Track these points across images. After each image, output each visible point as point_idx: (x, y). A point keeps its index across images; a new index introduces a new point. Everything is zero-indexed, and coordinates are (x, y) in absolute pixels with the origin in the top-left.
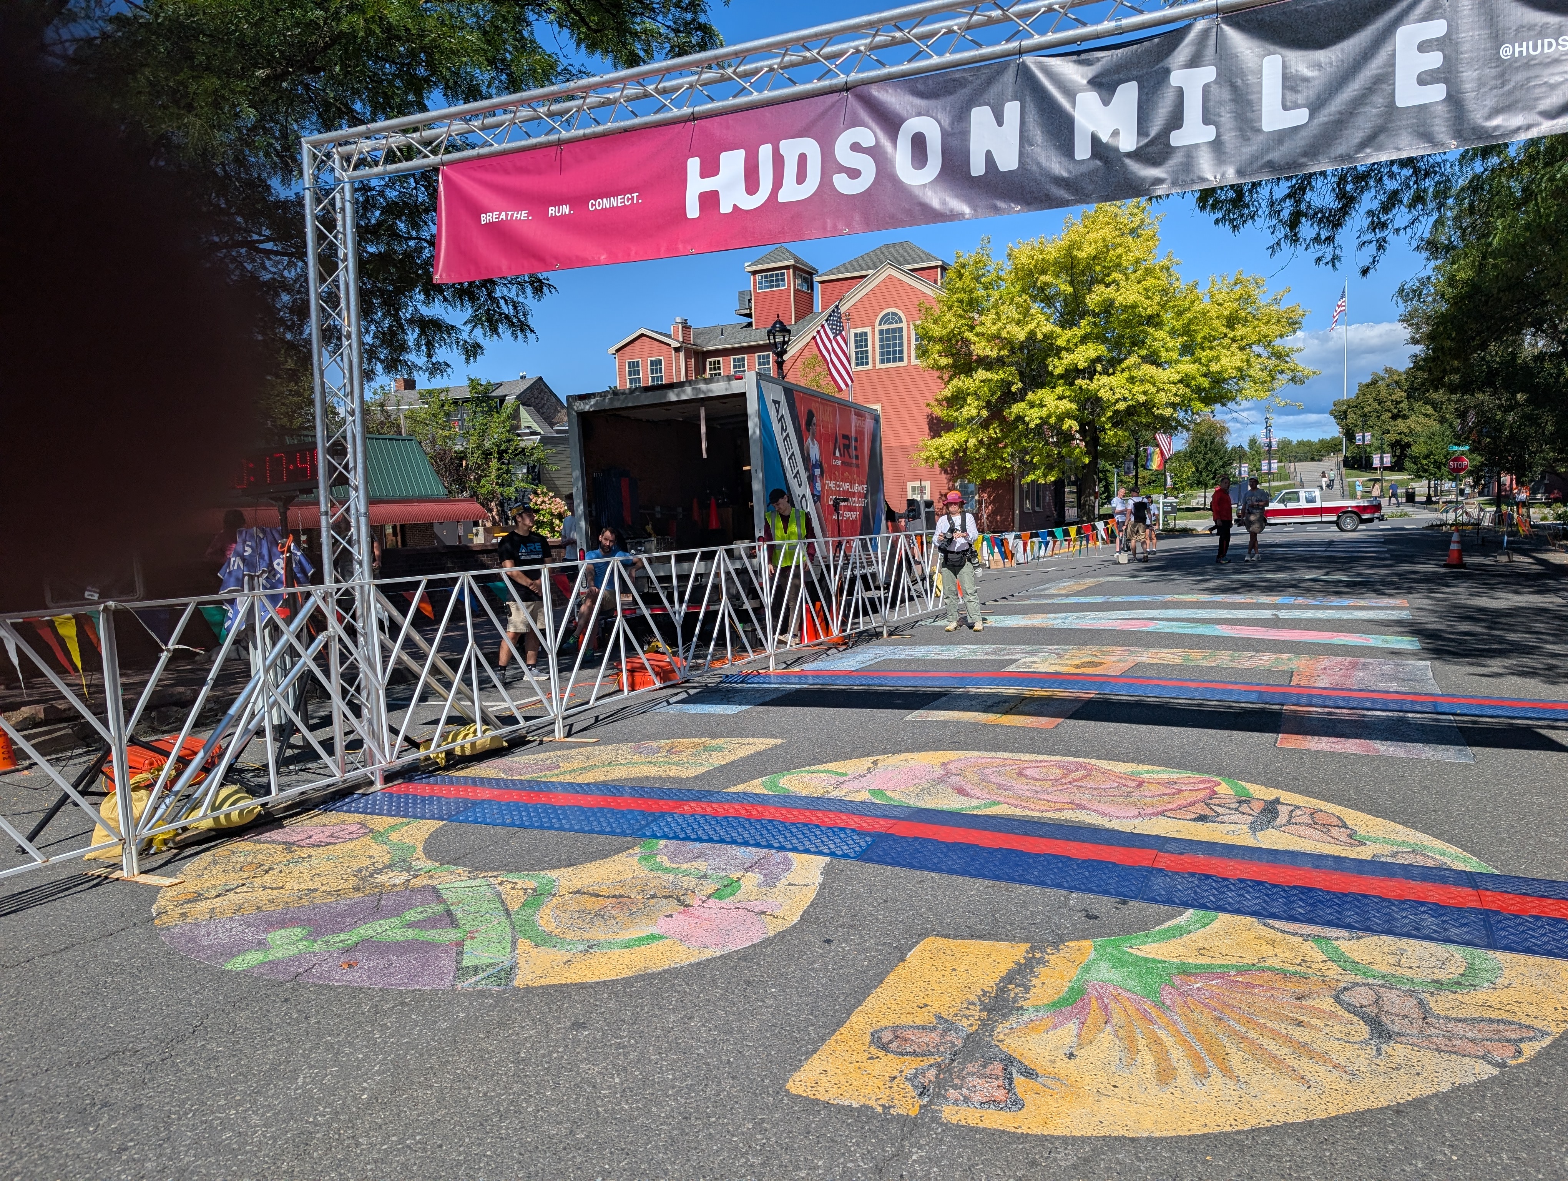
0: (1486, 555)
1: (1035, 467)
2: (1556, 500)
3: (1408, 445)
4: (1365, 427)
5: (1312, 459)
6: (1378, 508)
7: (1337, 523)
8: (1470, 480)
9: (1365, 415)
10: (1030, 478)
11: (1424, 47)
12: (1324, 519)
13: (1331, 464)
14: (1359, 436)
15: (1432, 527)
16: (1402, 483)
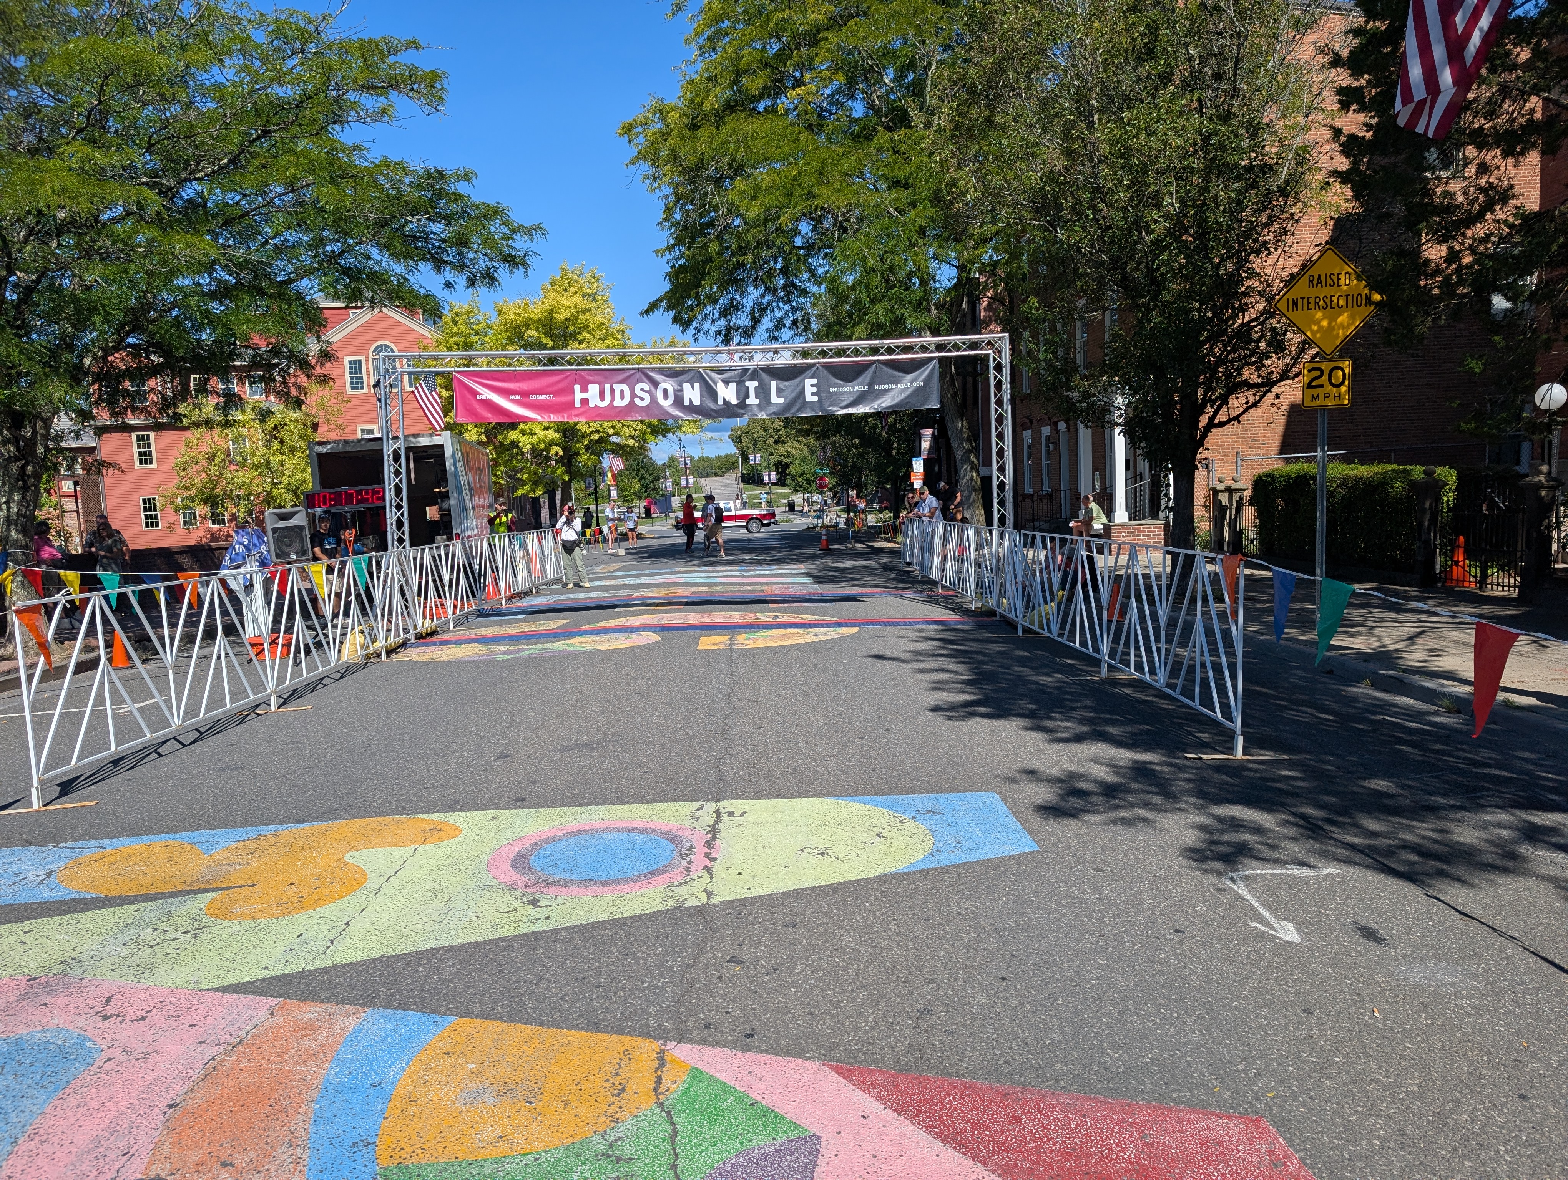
0: (841, 544)
1: (524, 483)
2: (886, 508)
3: (787, 466)
4: (756, 450)
5: (716, 475)
6: (772, 515)
7: (746, 527)
8: (830, 494)
9: (755, 440)
10: (520, 492)
11: (812, 385)
12: (738, 524)
13: (732, 479)
14: (751, 457)
15: (808, 529)
16: (783, 496)
